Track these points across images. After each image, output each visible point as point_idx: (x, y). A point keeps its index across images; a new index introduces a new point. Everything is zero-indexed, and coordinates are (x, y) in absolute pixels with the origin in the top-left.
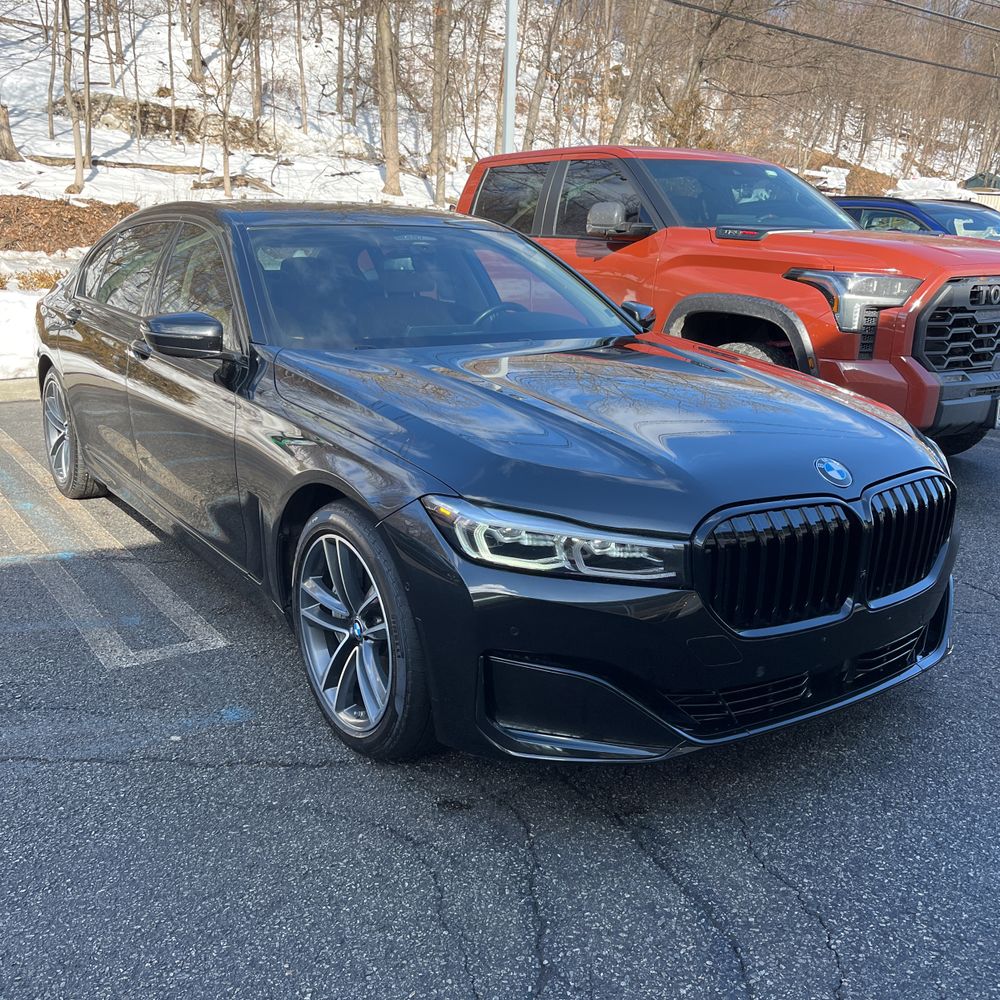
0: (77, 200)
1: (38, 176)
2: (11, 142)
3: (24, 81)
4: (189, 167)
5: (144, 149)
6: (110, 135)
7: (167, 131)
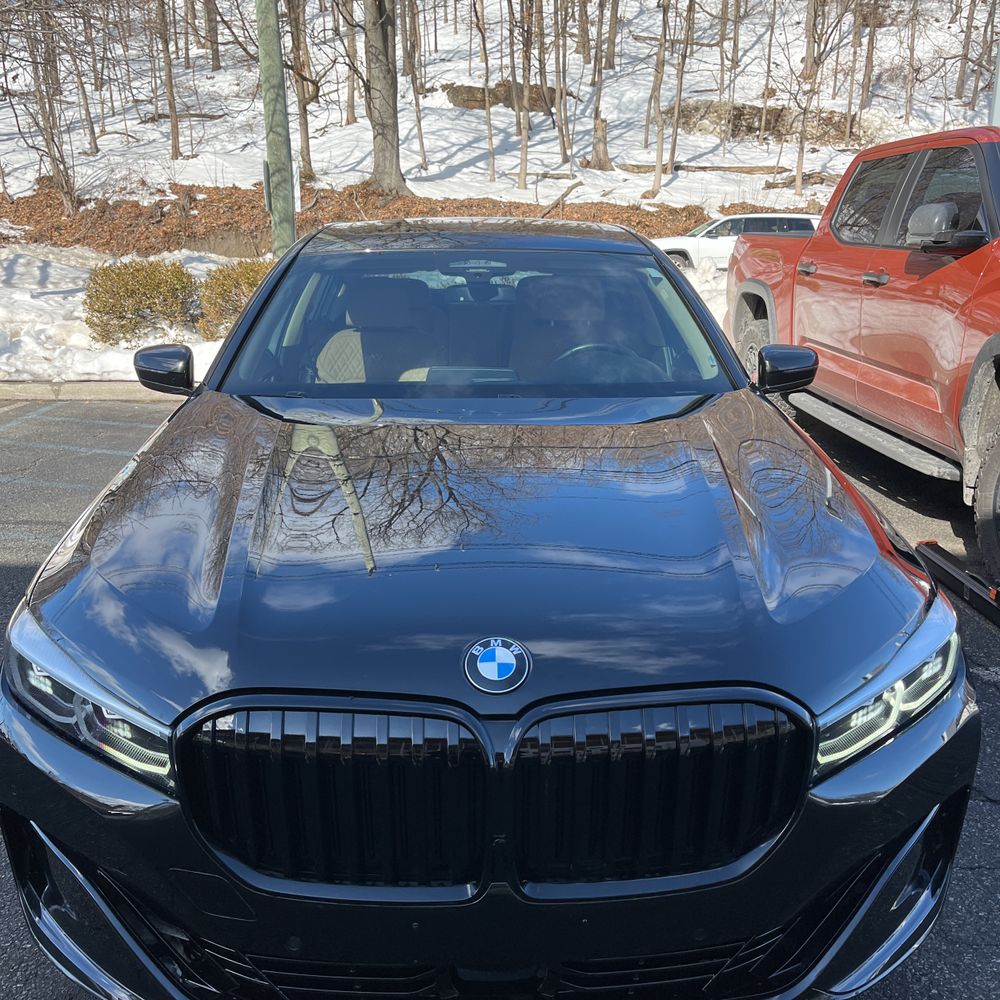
0: (649, 205)
1: (622, 184)
2: (606, 153)
3: (641, 94)
4: (767, 167)
5: (730, 152)
6: (700, 140)
7: (758, 133)
